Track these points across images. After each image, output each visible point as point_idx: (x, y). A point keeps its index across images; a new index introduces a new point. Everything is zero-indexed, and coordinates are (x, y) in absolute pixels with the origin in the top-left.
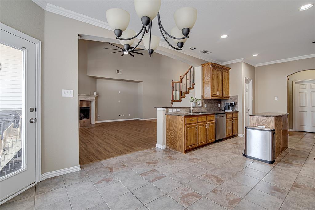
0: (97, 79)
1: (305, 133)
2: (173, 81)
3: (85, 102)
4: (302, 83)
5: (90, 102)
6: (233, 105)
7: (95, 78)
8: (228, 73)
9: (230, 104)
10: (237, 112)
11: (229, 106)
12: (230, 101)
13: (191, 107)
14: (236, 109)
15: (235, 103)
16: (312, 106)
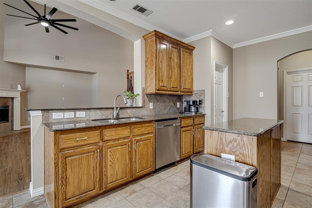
0: (27, 68)
1: (300, 145)
2: (128, 71)
4: (297, 73)
6: (197, 104)
7: (23, 66)
8: (191, 54)
9: (191, 103)
10: (204, 115)
11: (190, 106)
12: (193, 98)
13: (114, 108)
14: (201, 110)
15: (200, 101)
16: (309, 106)
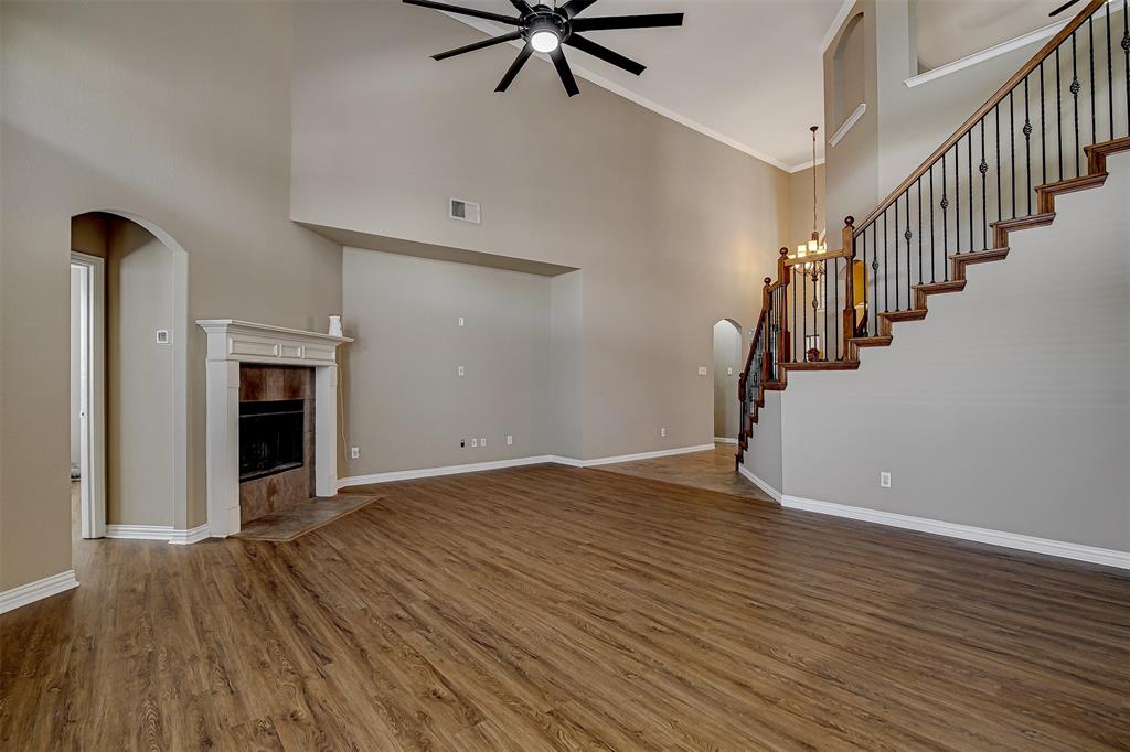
0: (347, 251)
3: (278, 372)
5: (308, 373)
7: (336, 241)
